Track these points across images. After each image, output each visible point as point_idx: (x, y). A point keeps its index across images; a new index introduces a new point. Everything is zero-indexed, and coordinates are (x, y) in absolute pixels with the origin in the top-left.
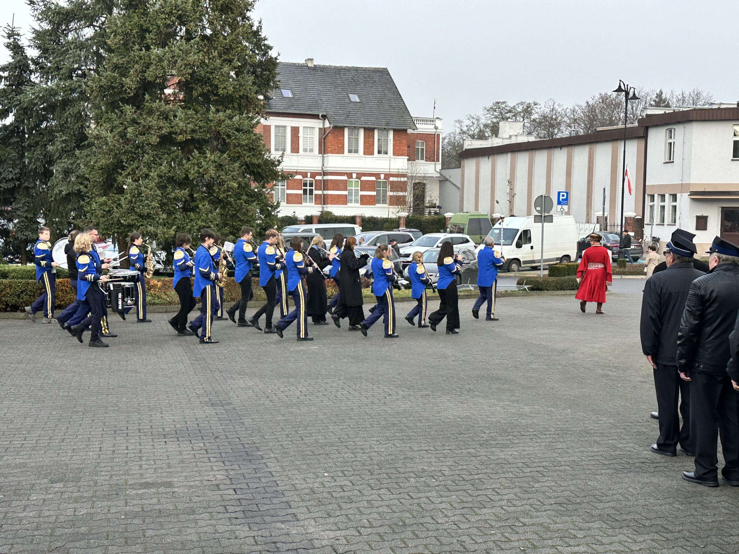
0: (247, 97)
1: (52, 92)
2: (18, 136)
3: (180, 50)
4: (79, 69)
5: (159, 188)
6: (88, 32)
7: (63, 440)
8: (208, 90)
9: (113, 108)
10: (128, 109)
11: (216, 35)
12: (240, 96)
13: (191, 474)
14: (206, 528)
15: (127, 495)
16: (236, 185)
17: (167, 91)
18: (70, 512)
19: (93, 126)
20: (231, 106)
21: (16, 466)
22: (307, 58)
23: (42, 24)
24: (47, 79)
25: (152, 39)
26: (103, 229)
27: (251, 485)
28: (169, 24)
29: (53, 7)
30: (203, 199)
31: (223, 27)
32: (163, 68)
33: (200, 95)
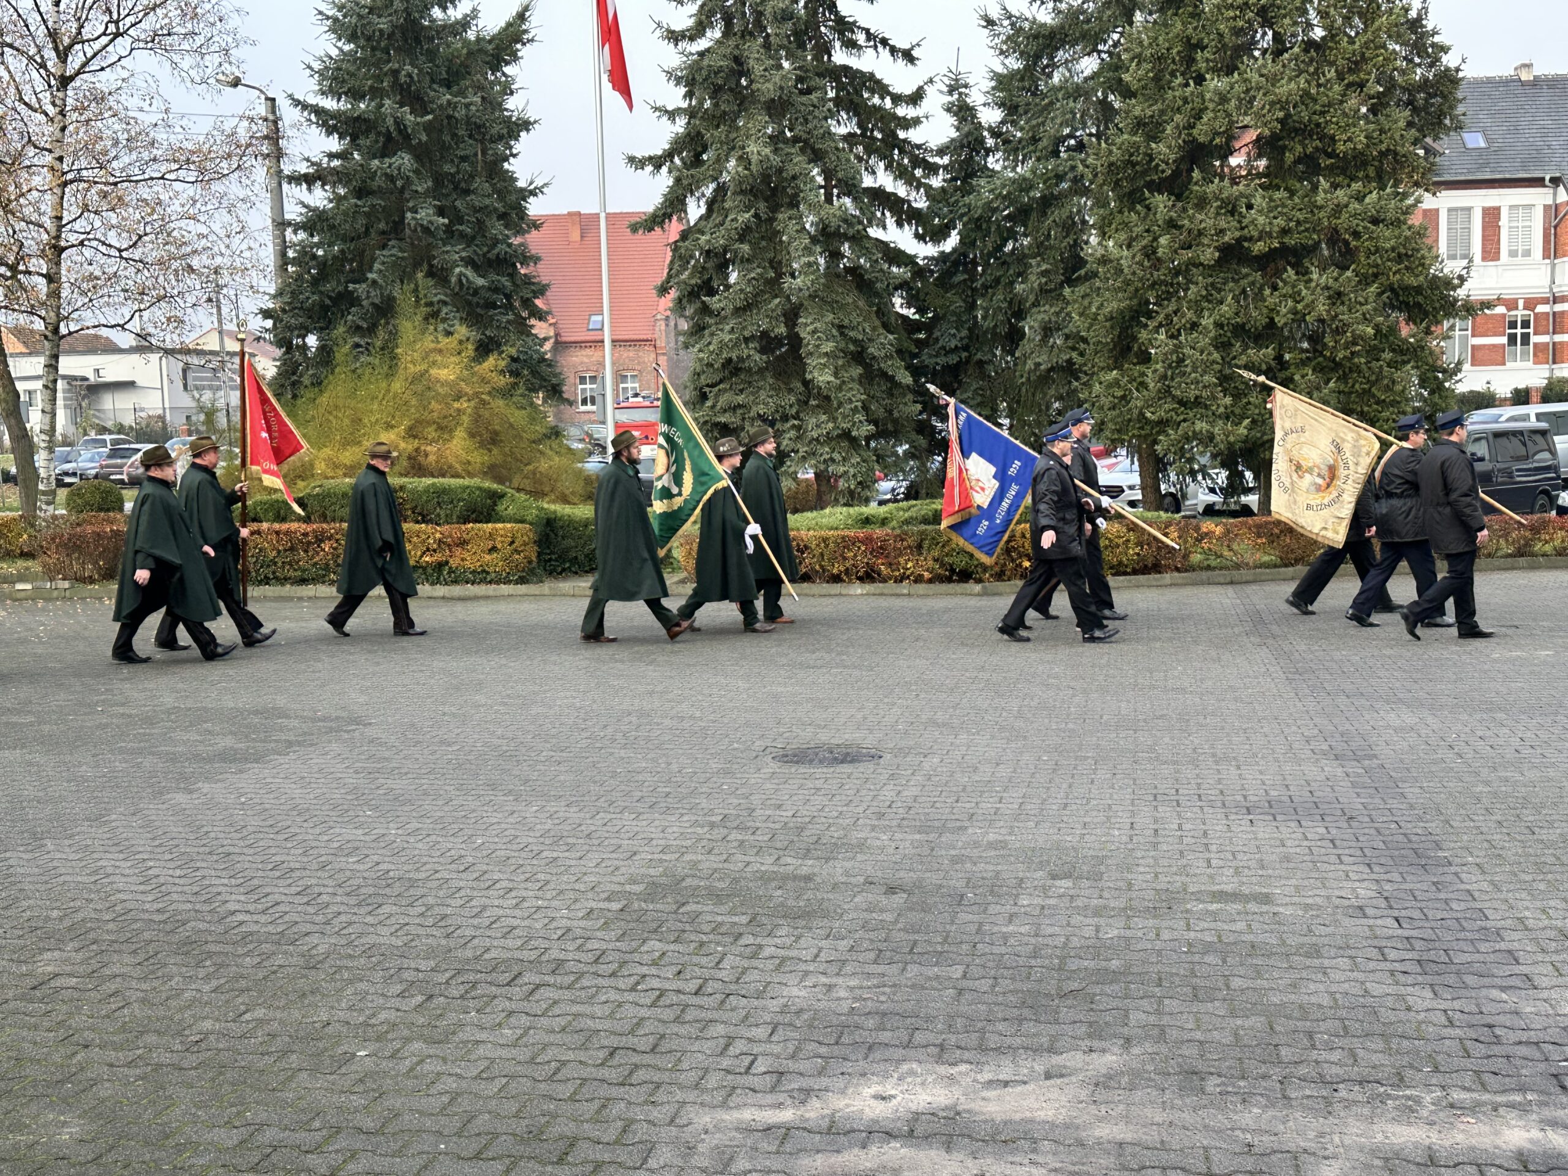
0: (1396, 153)
1: (1025, 185)
2: (965, 271)
3: (1262, 76)
4: (1071, 136)
5: (1216, 348)
6: (1089, 65)
7: (1066, 805)
8: (1317, 149)
9: (1133, 203)
10: (1161, 202)
11: (1333, 36)
12: (1381, 153)
13: (1306, 882)
14: (1346, 985)
15: (1187, 911)
16: (1370, 331)
17: (1234, 161)
18: (1089, 932)
19: (1094, 240)
20: (1361, 174)
21: (991, 845)
22: (1519, 63)
23: (1007, 61)
24: (1016, 161)
25: (1207, 60)
26: (1113, 431)
27: (1430, 914)
28: (1242, 29)
29: (1027, 25)
30: (1304, 363)
31: (1347, 19)
32: (1229, 115)
33: (1298, 161)
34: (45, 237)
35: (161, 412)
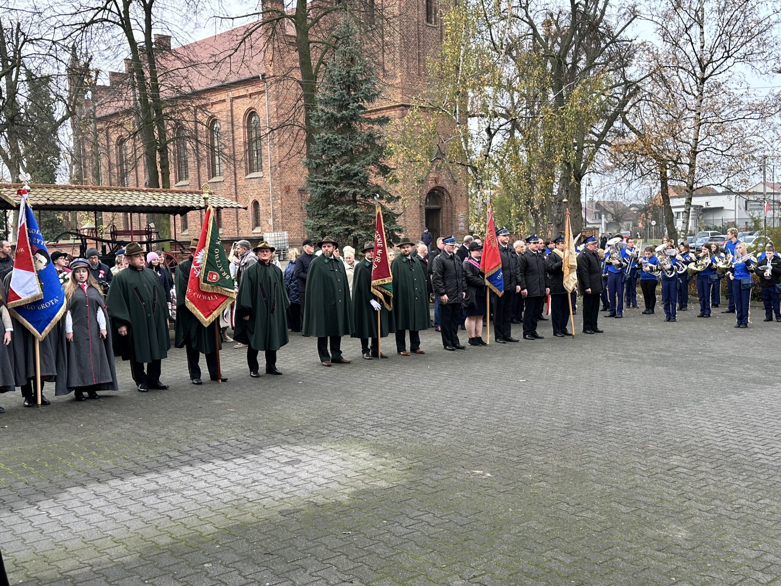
35: (734, 220)
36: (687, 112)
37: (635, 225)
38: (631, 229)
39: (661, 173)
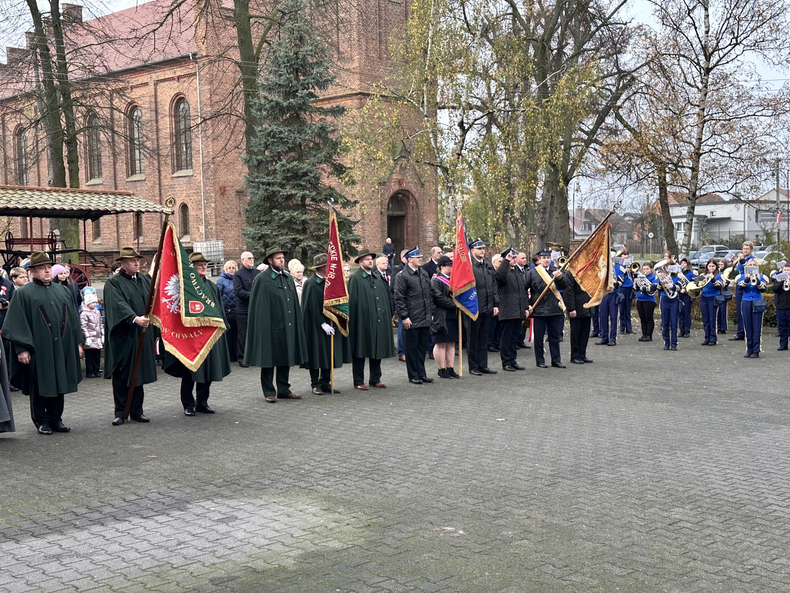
34: (693, 148)
35: (743, 233)
36: (689, 107)
37: (630, 237)
38: (625, 242)
39: (660, 178)
